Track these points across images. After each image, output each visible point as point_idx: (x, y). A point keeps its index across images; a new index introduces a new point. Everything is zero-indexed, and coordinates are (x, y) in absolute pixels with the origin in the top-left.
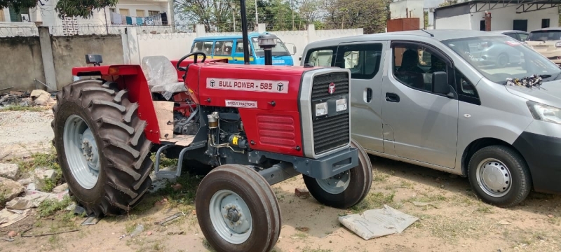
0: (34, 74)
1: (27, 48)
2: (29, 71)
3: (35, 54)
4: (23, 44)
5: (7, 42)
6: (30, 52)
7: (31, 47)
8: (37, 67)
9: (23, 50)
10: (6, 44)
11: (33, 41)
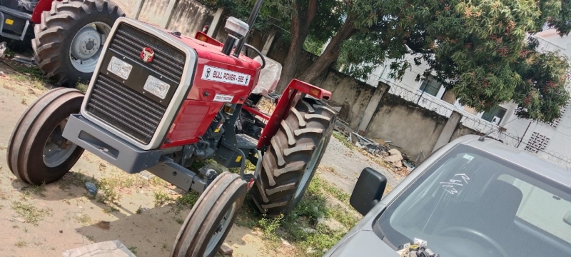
0: (425, 147)
1: (434, 124)
2: (423, 143)
3: (436, 131)
4: (432, 119)
5: (422, 112)
6: (434, 128)
7: (437, 124)
8: (431, 143)
9: (430, 124)
10: (420, 113)
11: (442, 120)
